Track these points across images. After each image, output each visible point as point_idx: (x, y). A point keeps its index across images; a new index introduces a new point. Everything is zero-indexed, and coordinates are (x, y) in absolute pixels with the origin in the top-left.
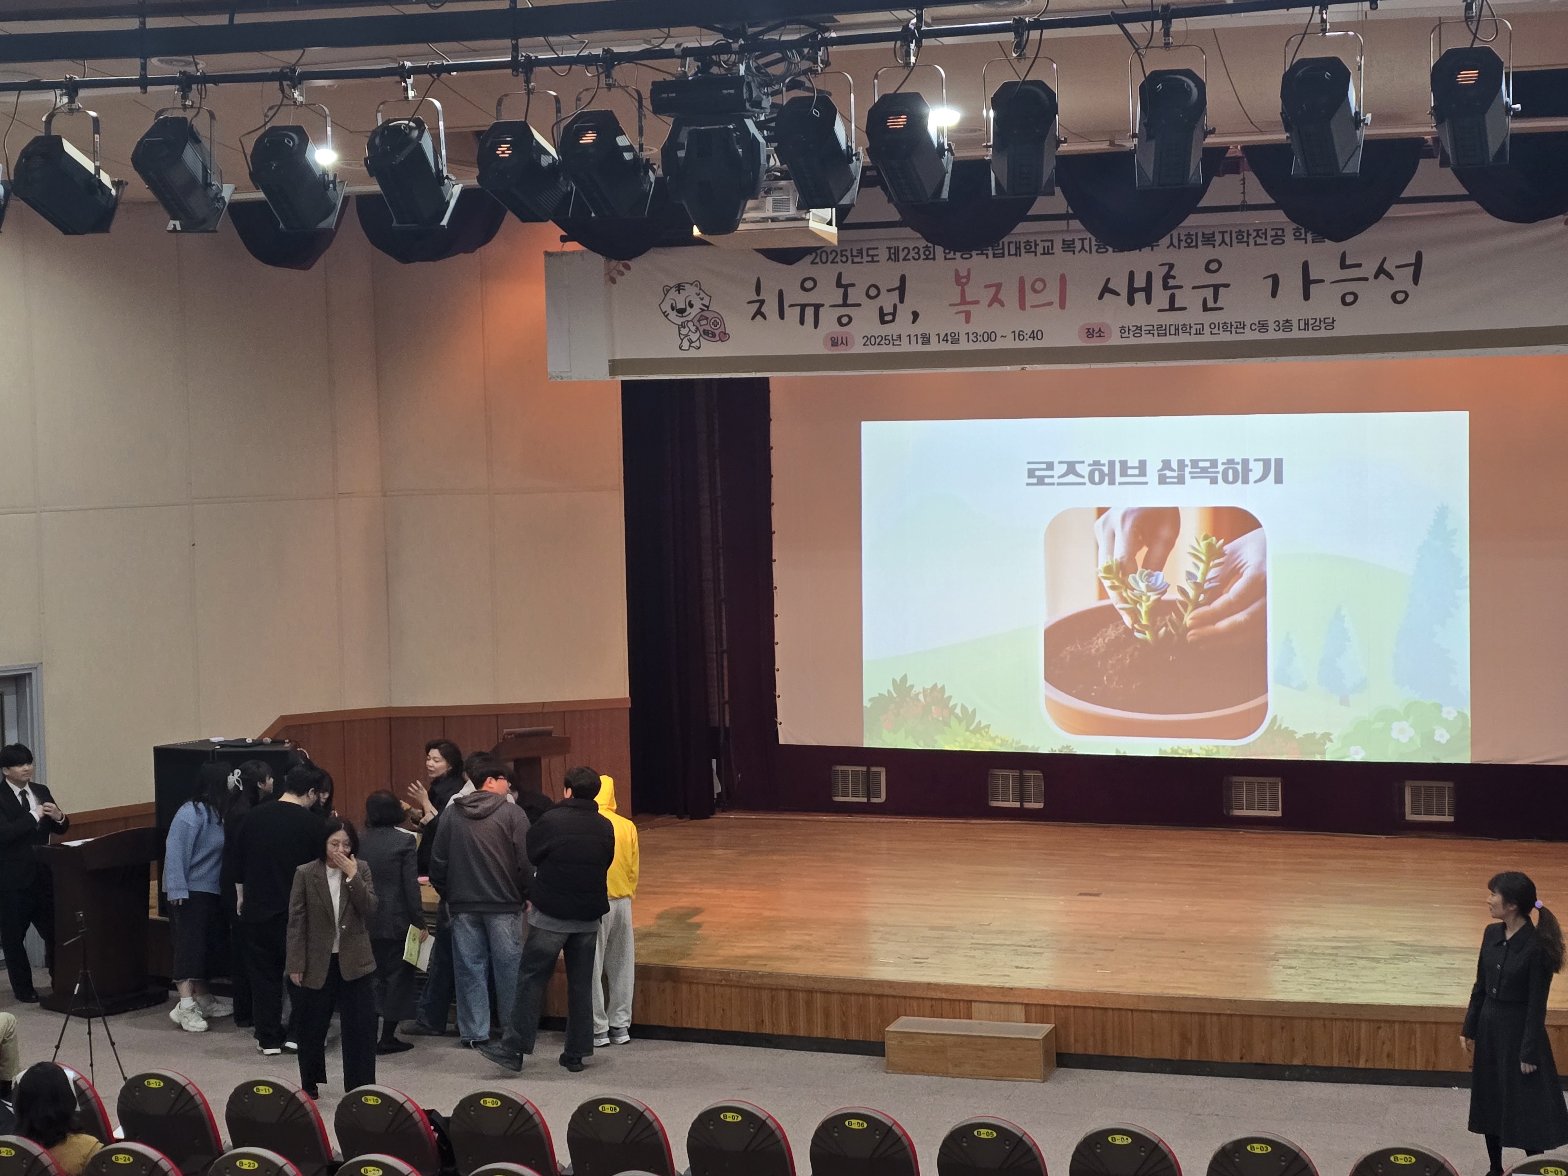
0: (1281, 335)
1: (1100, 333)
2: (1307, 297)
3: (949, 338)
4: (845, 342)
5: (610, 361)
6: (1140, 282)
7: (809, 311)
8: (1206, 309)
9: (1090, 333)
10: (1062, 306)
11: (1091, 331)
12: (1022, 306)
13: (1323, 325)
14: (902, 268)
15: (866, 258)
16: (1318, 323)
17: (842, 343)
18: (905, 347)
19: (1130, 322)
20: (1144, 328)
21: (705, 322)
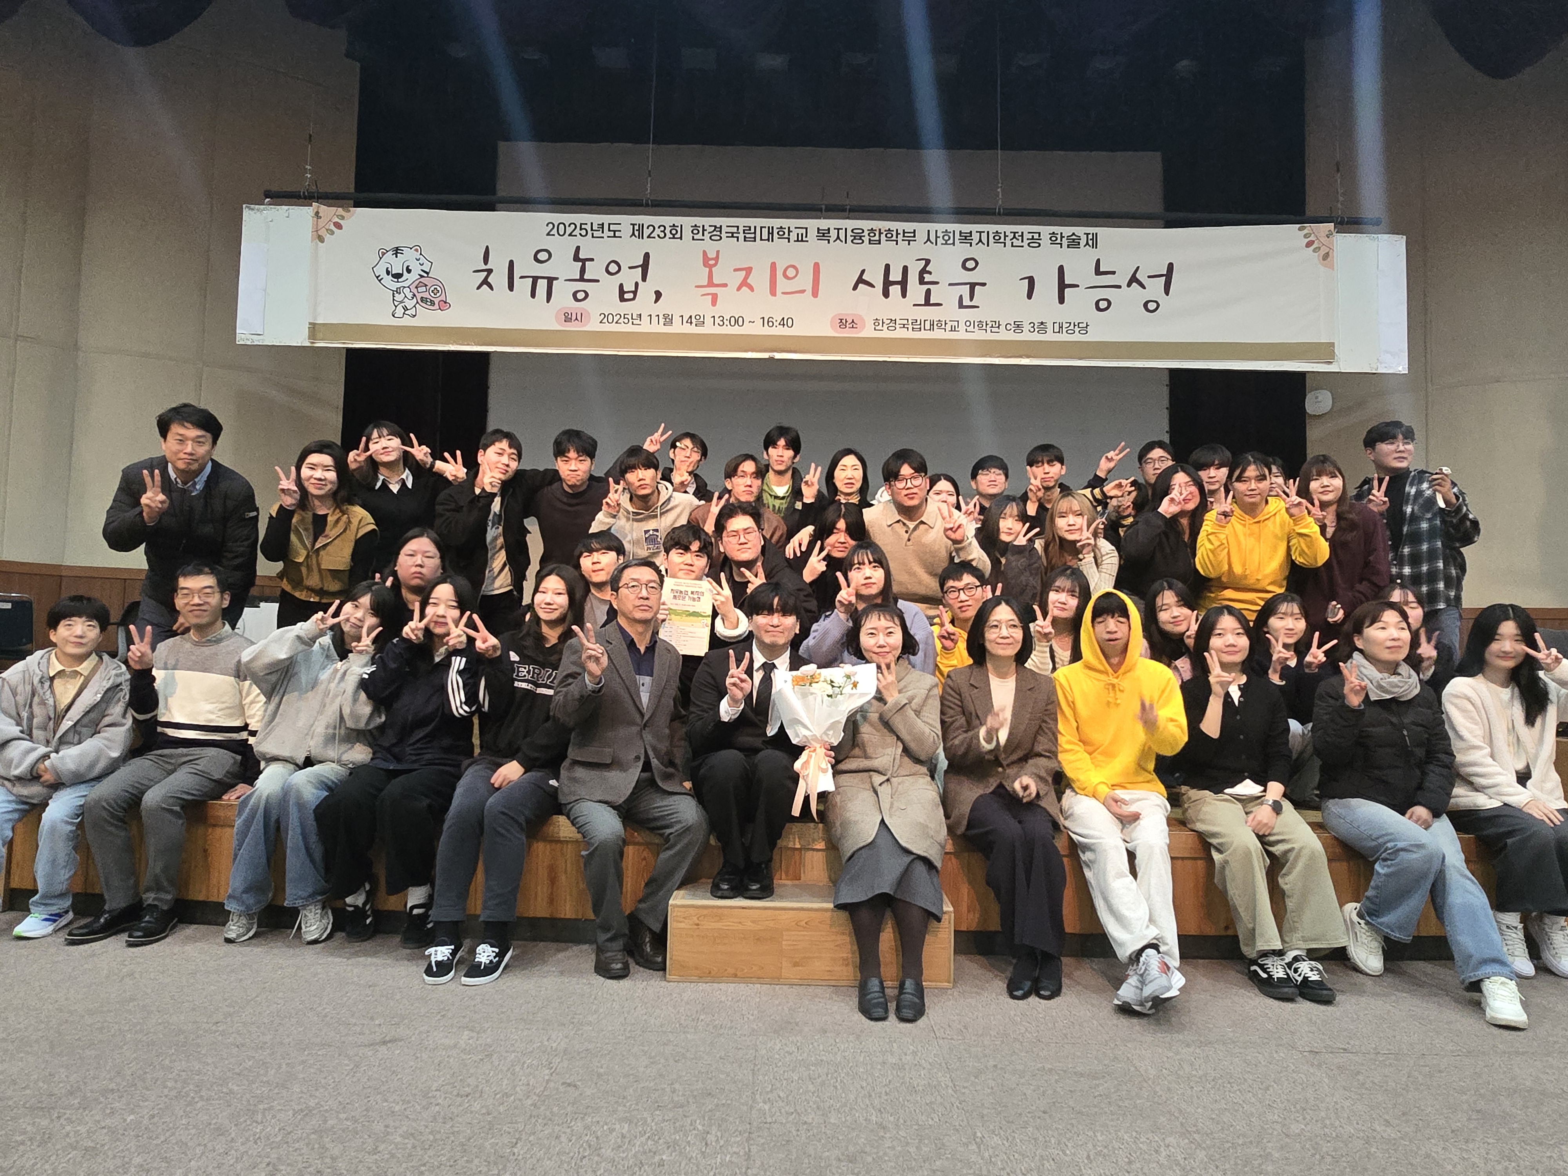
0: (1036, 337)
1: (853, 325)
2: (1061, 300)
3: (694, 320)
4: (580, 318)
5: (310, 325)
6: (896, 275)
7: (542, 285)
8: (961, 306)
9: (842, 323)
10: (815, 294)
11: (844, 321)
12: (773, 292)
13: (1077, 329)
14: (646, 245)
15: (607, 233)
16: (1072, 327)
17: (577, 319)
18: (645, 327)
19: (885, 316)
20: (898, 322)
21: (424, 289)
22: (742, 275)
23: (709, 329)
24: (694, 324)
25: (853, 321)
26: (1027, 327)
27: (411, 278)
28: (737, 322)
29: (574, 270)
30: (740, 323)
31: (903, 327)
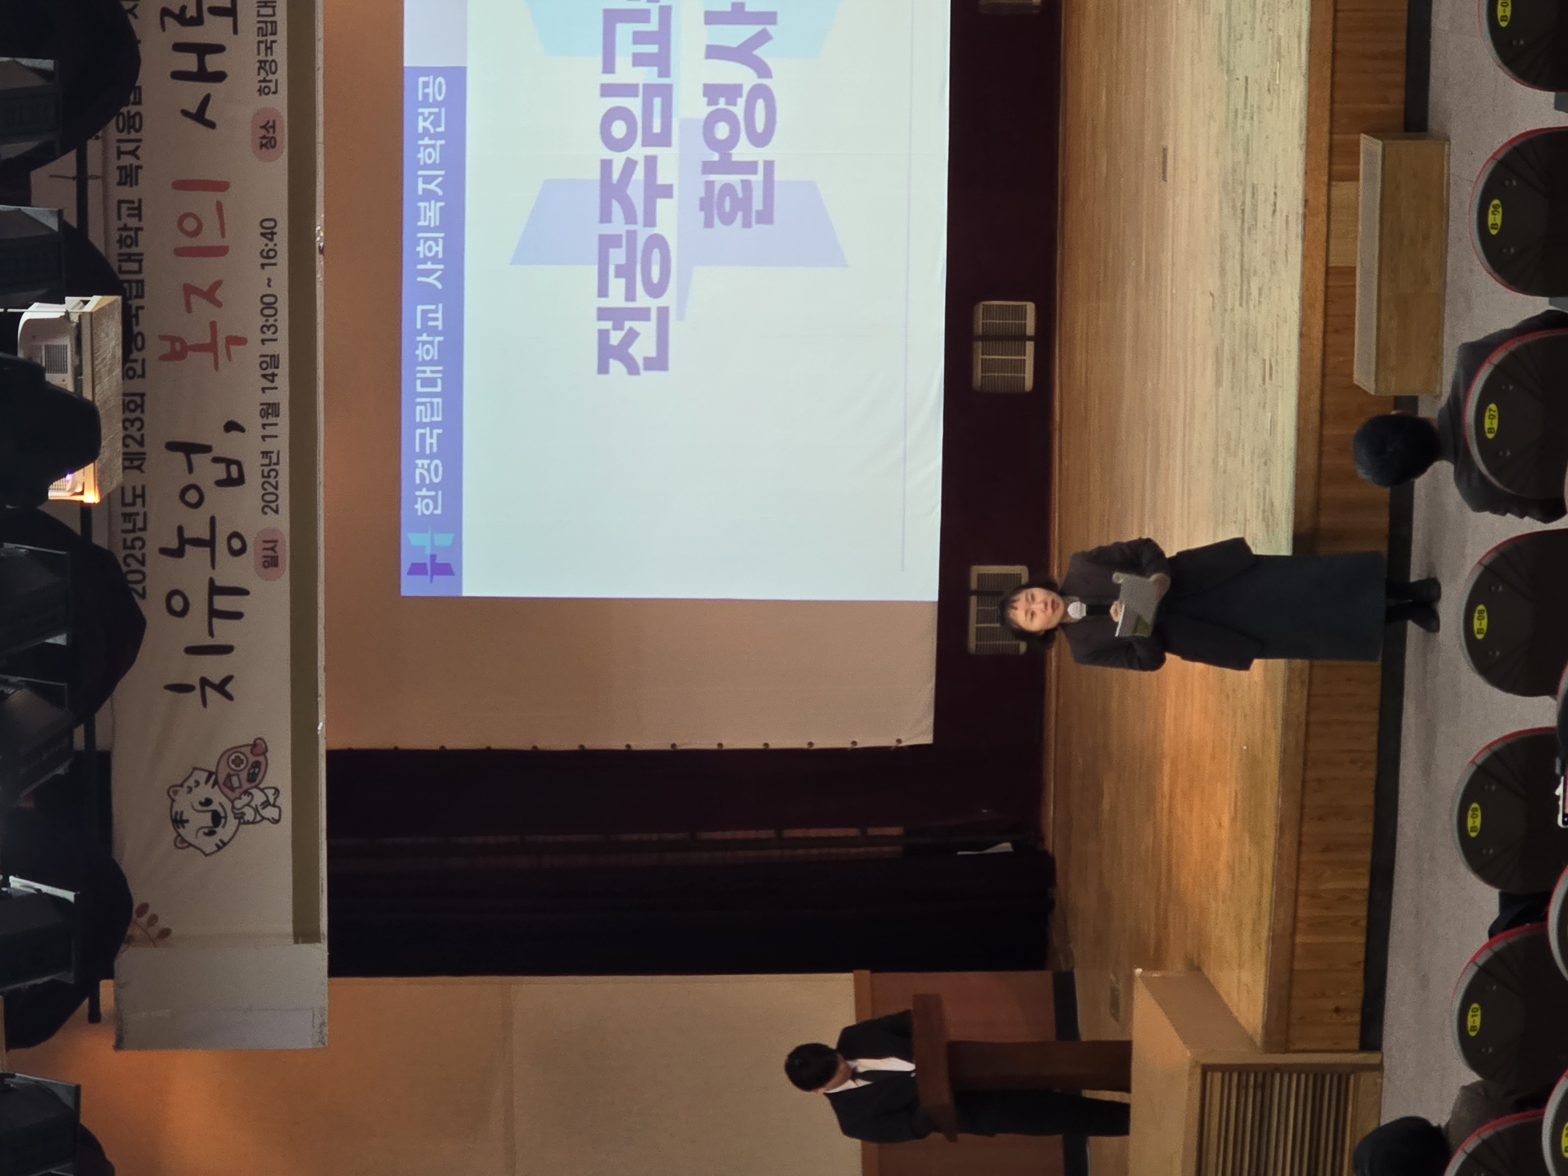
1: (269, 126)
3: (269, 371)
4: (271, 544)
5: (296, 942)
6: (189, 62)
7: (222, 603)
9: (267, 143)
11: (264, 141)
12: (221, 251)
14: (154, 448)
15: (139, 510)
17: (273, 549)
18: (282, 445)
19: (252, 78)
20: (262, 57)
21: (235, 780)
22: (195, 299)
23: (281, 347)
24: (276, 371)
25: (264, 127)
27: (218, 798)
28: (268, 305)
29: (196, 555)
30: (272, 300)
31: (269, 48)
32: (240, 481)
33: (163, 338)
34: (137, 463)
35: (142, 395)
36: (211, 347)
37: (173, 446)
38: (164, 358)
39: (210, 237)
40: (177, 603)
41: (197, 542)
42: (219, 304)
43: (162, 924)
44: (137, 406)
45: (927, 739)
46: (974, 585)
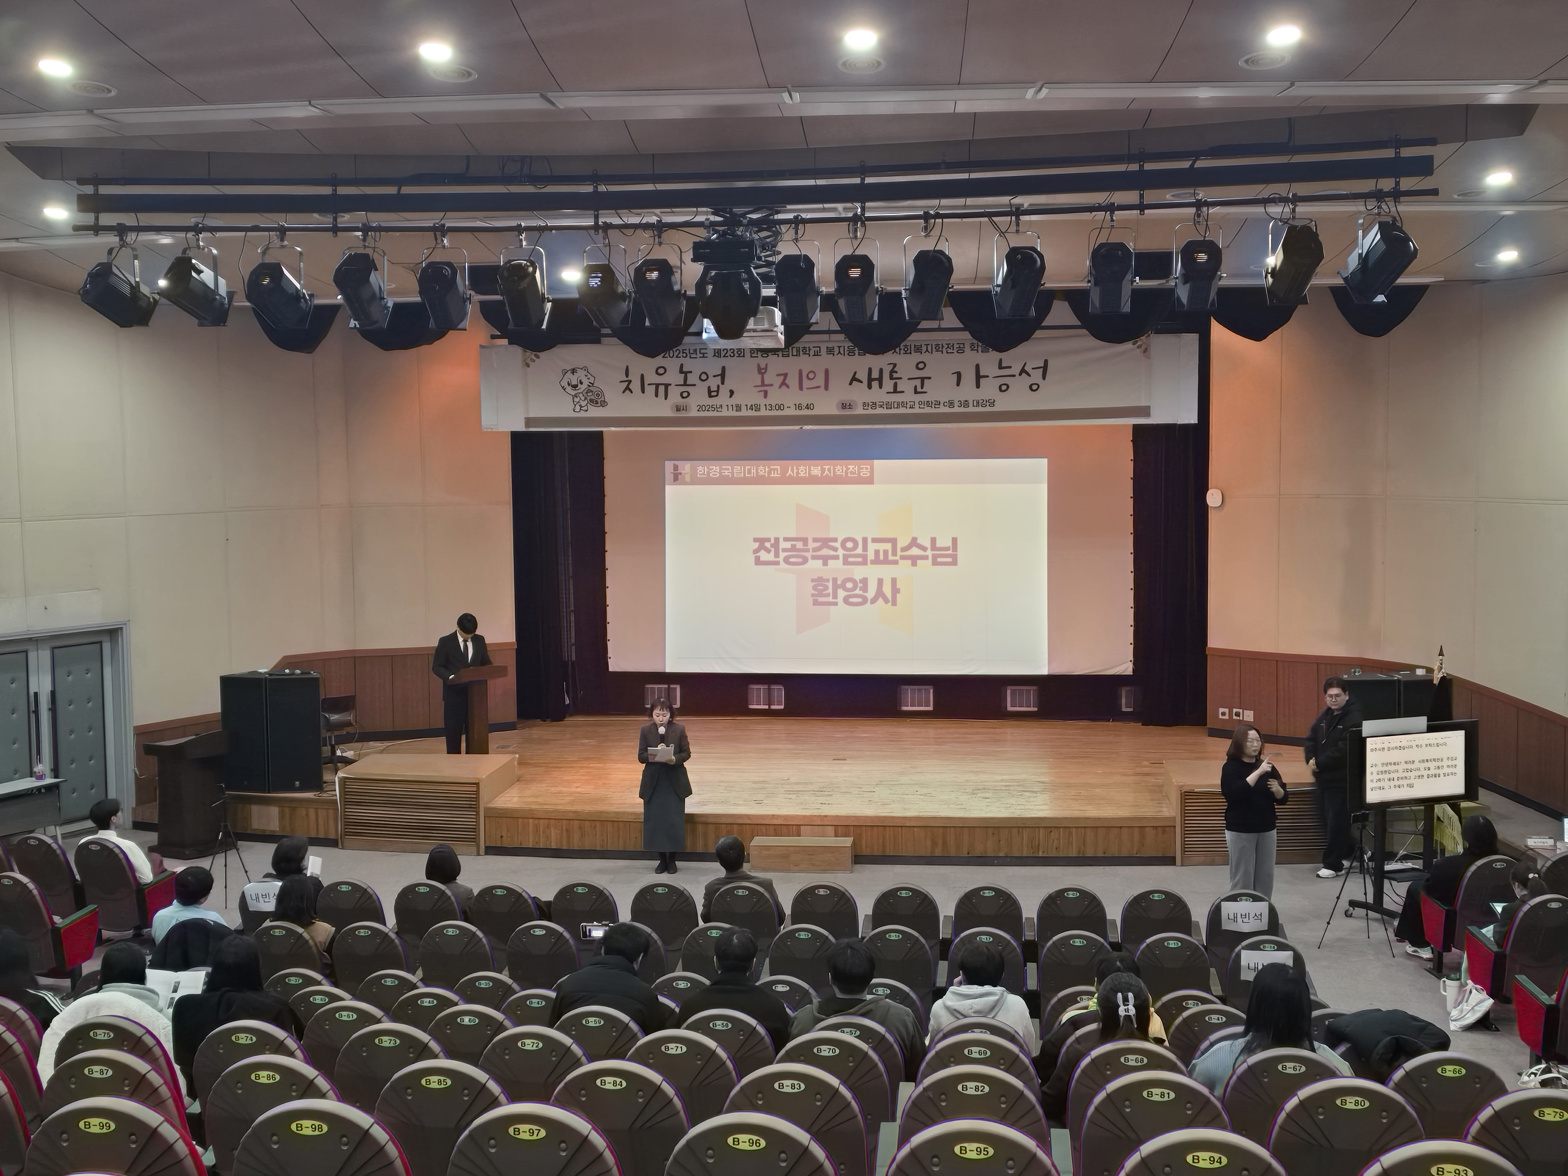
0: (962, 410)
1: (851, 407)
2: (978, 386)
3: (754, 407)
4: (685, 409)
5: (525, 418)
6: (875, 375)
7: (662, 389)
8: (916, 392)
9: (844, 406)
10: (826, 388)
11: (845, 404)
12: (801, 388)
13: (988, 404)
14: (722, 362)
15: (699, 355)
16: (985, 402)
17: (683, 409)
18: (725, 413)
19: (869, 400)
20: (877, 404)
21: (591, 394)
22: (782, 378)
23: (763, 412)
24: (754, 410)
25: (850, 405)
26: (956, 404)
27: (583, 387)
28: (780, 407)
29: (680, 379)
30: (782, 408)
31: (881, 406)
32: (710, 396)
33: (766, 365)
34: (717, 355)
35: (744, 356)
36: (763, 384)
37: (724, 369)
38: (759, 365)
39: (806, 383)
40: (661, 371)
41: (686, 379)
42: (780, 387)
43: (532, 364)
44: (739, 354)
45: (611, 669)
46: (672, 686)
